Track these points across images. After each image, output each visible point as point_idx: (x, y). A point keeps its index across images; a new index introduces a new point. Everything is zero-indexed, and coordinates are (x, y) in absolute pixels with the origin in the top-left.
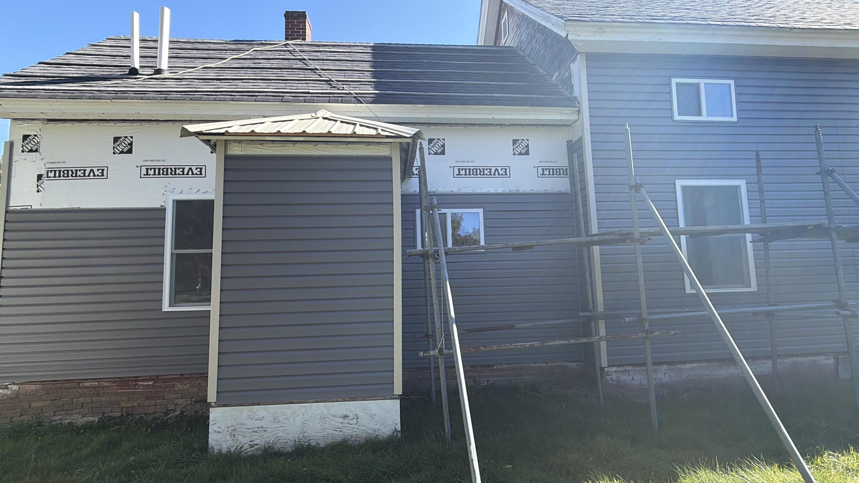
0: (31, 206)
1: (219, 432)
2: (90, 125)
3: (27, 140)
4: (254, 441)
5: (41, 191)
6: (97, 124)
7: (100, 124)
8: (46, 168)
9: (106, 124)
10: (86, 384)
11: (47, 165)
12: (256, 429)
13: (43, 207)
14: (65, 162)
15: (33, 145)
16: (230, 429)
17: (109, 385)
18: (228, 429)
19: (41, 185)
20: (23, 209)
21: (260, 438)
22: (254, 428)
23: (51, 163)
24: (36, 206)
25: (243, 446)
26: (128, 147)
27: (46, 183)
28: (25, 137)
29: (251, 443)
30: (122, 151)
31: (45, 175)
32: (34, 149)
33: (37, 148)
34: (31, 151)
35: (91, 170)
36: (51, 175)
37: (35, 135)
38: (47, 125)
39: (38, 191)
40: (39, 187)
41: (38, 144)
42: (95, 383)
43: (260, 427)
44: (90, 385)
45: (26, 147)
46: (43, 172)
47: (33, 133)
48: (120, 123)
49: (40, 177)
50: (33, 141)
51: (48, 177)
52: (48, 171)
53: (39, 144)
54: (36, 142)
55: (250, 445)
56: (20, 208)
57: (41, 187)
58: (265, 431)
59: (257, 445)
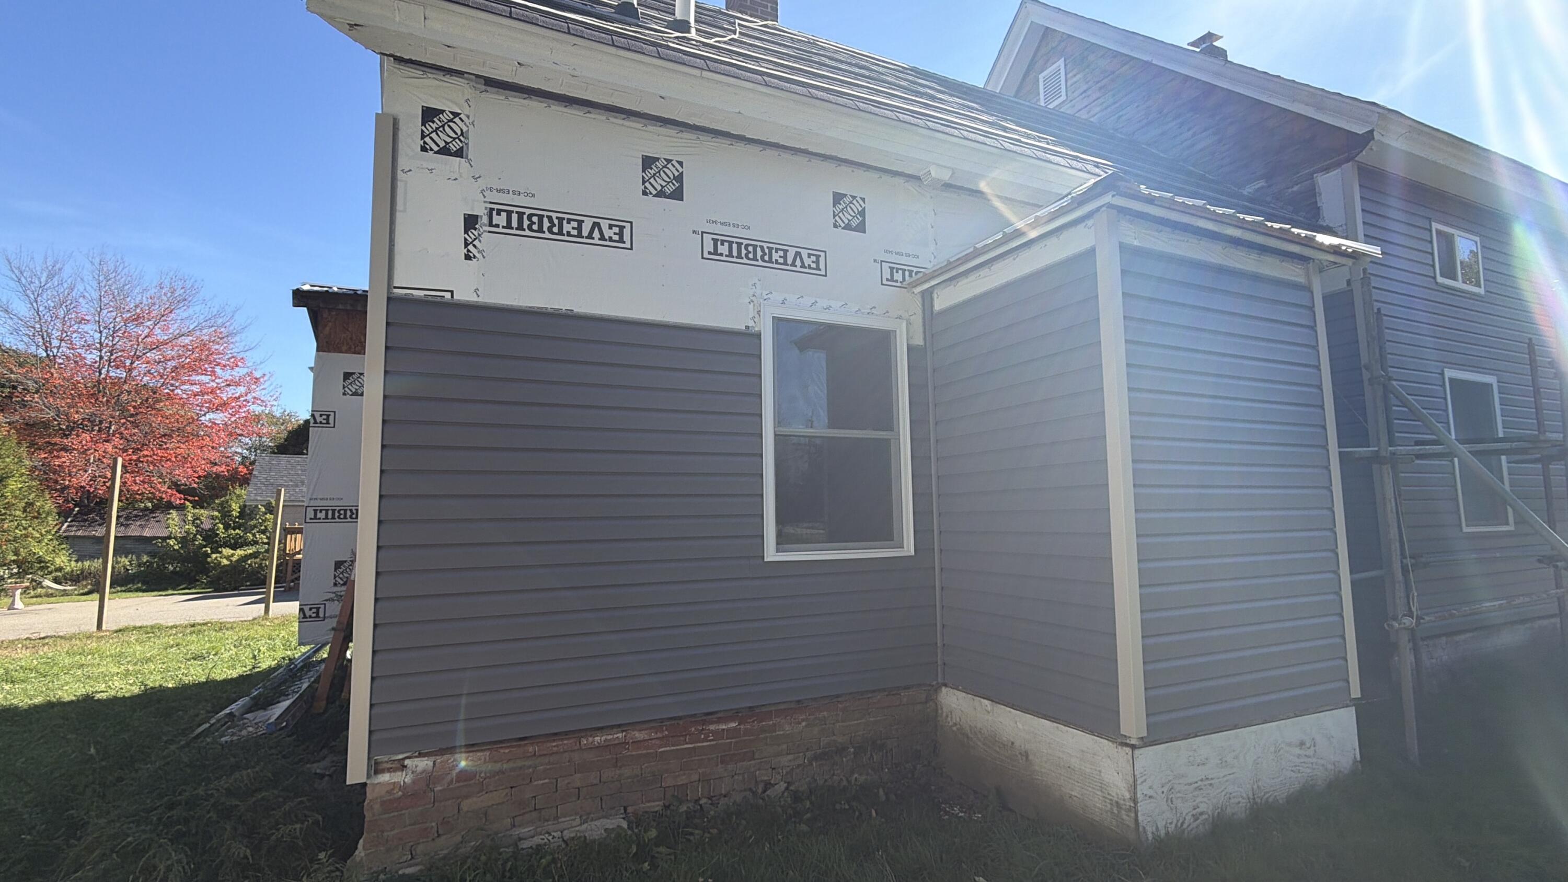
0: (452, 292)
1: (1151, 797)
2: (587, 115)
3: (433, 122)
4: (1198, 807)
5: (475, 257)
6: (604, 118)
7: (612, 120)
8: (485, 202)
9: (626, 123)
10: (597, 739)
11: (487, 193)
12: (1200, 783)
13: (480, 300)
14: (533, 195)
15: (451, 137)
16: (1165, 789)
17: (647, 737)
18: (1163, 789)
19: (476, 243)
20: (430, 298)
21: (1205, 799)
22: (1197, 782)
23: (499, 191)
24: (464, 295)
25: (1185, 819)
26: (674, 185)
27: (486, 240)
28: (429, 114)
29: (1194, 812)
30: (661, 190)
31: (485, 220)
32: (454, 147)
33: (462, 147)
34: (444, 151)
35: (594, 223)
36: (501, 220)
37: (456, 115)
38: (484, 95)
39: (468, 257)
40: (471, 247)
41: (461, 138)
42: (616, 736)
43: (1204, 778)
44: (606, 740)
45: (431, 138)
46: (480, 210)
47: (448, 107)
48: (656, 126)
49: (470, 222)
50: (449, 126)
51: (491, 225)
52: (492, 210)
53: (467, 138)
54: (459, 133)
55: (1193, 815)
56: (422, 293)
57: (475, 246)
58: (1211, 784)
59: (1201, 814)
